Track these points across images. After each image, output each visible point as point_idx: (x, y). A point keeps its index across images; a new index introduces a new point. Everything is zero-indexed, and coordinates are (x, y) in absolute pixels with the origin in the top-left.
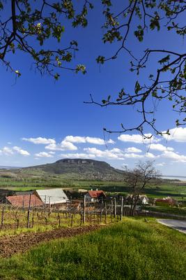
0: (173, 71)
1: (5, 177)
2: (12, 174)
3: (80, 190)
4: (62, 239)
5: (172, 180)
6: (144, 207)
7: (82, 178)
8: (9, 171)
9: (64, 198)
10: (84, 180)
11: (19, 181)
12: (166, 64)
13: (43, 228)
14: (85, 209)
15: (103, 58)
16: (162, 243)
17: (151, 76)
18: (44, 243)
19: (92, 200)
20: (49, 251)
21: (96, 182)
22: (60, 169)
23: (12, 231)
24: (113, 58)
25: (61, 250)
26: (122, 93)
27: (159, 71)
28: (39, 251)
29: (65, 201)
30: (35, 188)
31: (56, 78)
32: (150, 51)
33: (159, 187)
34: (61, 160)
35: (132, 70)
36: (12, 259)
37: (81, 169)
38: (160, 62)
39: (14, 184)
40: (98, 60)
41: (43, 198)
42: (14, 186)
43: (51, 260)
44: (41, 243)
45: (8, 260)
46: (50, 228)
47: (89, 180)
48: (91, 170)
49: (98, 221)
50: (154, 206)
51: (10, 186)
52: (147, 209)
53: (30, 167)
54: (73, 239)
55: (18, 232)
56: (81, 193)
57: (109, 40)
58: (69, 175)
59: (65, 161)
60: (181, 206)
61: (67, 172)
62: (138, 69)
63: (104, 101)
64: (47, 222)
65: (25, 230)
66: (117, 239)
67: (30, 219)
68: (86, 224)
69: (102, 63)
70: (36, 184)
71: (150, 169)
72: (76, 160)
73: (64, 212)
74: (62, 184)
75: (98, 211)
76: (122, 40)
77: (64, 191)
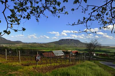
0: (97, 11)
1: (41, 46)
2: (44, 45)
3: (68, 51)
4: (62, 68)
5: (106, 46)
6: (94, 57)
9: (63, 54)
11: (46, 48)
12: (94, 9)
13: (56, 64)
14: (71, 58)
15: (73, 9)
16: (100, 70)
17: (89, 14)
18: (56, 69)
19: (73, 54)
20: (58, 72)
21: (75, 48)
22: (60, 43)
23: (45, 65)
24: (77, 9)
25: (63, 72)
26: (79, 21)
27: (91, 13)
28: (55, 72)
29: (63, 55)
30: (52, 50)
31: (59, 17)
32: (89, 6)
33: (100, 49)
34: (61, 40)
35: (83, 12)
36: (46, 74)
37: (68, 43)
38: (92, 9)
39: (44, 49)
40: (72, 10)
41: (55, 54)
42: (44, 50)
43: (59, 75)
44: (55, 69)
45: (45, 74)
46: (58, 64)
47: (72, 47)
48: (72, 43)
49: (76, 62)
50: (98, 57)
51: (43, 49)
52: (95, 58)
54: (66, 68)
55: (47, 65)
56: (69, 52)
57: (75, 3)
58: (64, 45)
59: (63, 40)
60: (110, 57)
62: (85, 12)
63: (73, 24)
64: (57, 62)
65: (49, 65)
66: (83, 68)
67: (51, 61)
68: (71, 63)
69: (73, 11)
70: (52, 49)
71: (96, 42)
72: (67, 40)
73: (63, 59)
74: (62, 48)
75: (76, 58)
76: (80, 3)
77: (63, 51)
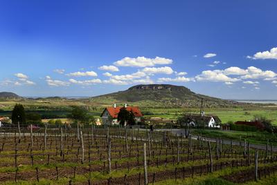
7: (157, 106)
8: (77, 101)
10: (160, 108)
21: (173, 110)
22: (133, 96)
37: (156, 95)
47: (166, 108)
48: (168, 97)
53: (101, 96)
58: (143, 102)
61: (141, 99)
72: (151, 86)
